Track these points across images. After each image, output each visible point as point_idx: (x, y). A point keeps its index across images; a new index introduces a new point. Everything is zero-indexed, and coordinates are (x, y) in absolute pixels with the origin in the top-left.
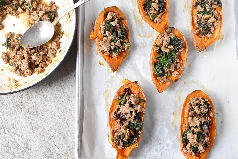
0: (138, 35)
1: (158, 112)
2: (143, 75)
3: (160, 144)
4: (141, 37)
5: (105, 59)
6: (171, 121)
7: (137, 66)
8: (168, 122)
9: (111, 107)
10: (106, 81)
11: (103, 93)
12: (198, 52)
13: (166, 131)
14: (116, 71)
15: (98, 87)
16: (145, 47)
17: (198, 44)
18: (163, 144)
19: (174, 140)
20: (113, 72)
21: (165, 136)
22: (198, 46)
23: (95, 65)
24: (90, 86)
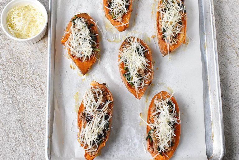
0: (108, 40)
1: (125, 112)
2: (112, 77)
3: (128, 144)
4: (111, 42)
5: (75, 63)
6: (139, 121)
7: (106, 70)
8: (136, 122)
9: (80, 108)
10: (77, 84)
11: (73, 96)
12: (163, 55)
13: (134, 131)
14: (85, 74)
15: (68, 90)
16: (114, 52)
17: (164, 47)
18: (131, 143)
19: (142, 139)
20: (83, 75)
21: (132, 136)
22: (163, 50)
23: (66, 68)
24: (61, 89)
